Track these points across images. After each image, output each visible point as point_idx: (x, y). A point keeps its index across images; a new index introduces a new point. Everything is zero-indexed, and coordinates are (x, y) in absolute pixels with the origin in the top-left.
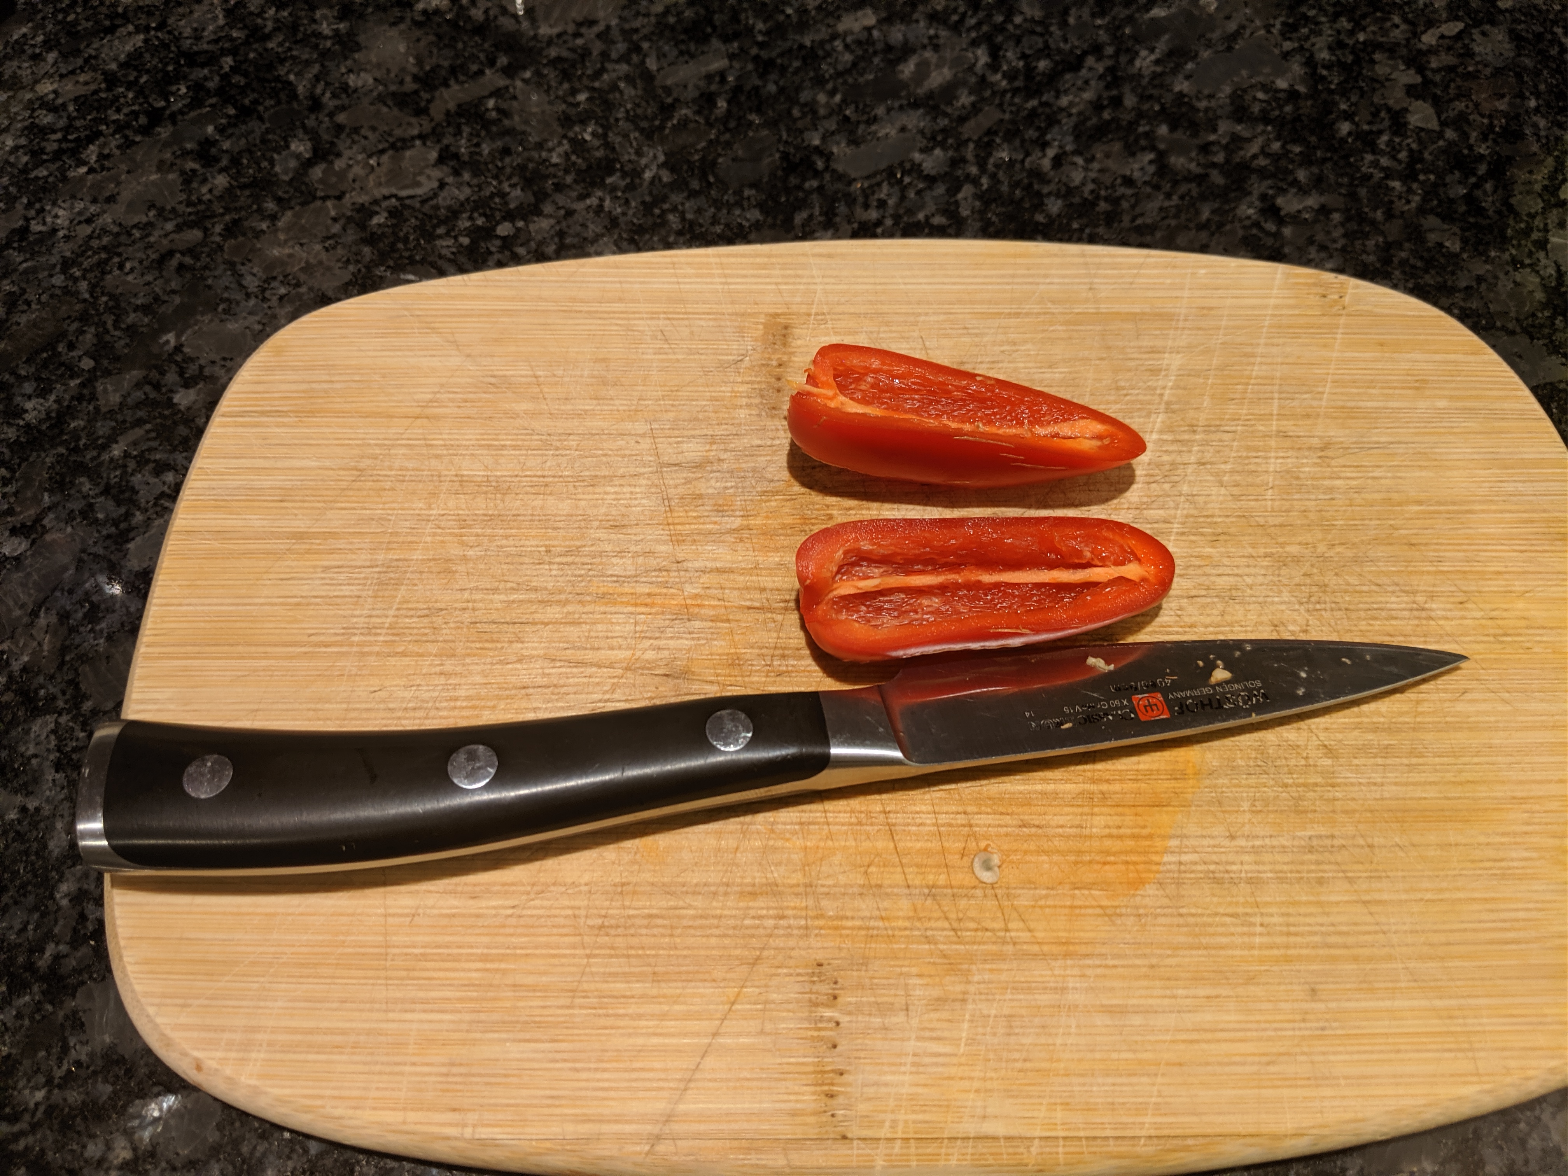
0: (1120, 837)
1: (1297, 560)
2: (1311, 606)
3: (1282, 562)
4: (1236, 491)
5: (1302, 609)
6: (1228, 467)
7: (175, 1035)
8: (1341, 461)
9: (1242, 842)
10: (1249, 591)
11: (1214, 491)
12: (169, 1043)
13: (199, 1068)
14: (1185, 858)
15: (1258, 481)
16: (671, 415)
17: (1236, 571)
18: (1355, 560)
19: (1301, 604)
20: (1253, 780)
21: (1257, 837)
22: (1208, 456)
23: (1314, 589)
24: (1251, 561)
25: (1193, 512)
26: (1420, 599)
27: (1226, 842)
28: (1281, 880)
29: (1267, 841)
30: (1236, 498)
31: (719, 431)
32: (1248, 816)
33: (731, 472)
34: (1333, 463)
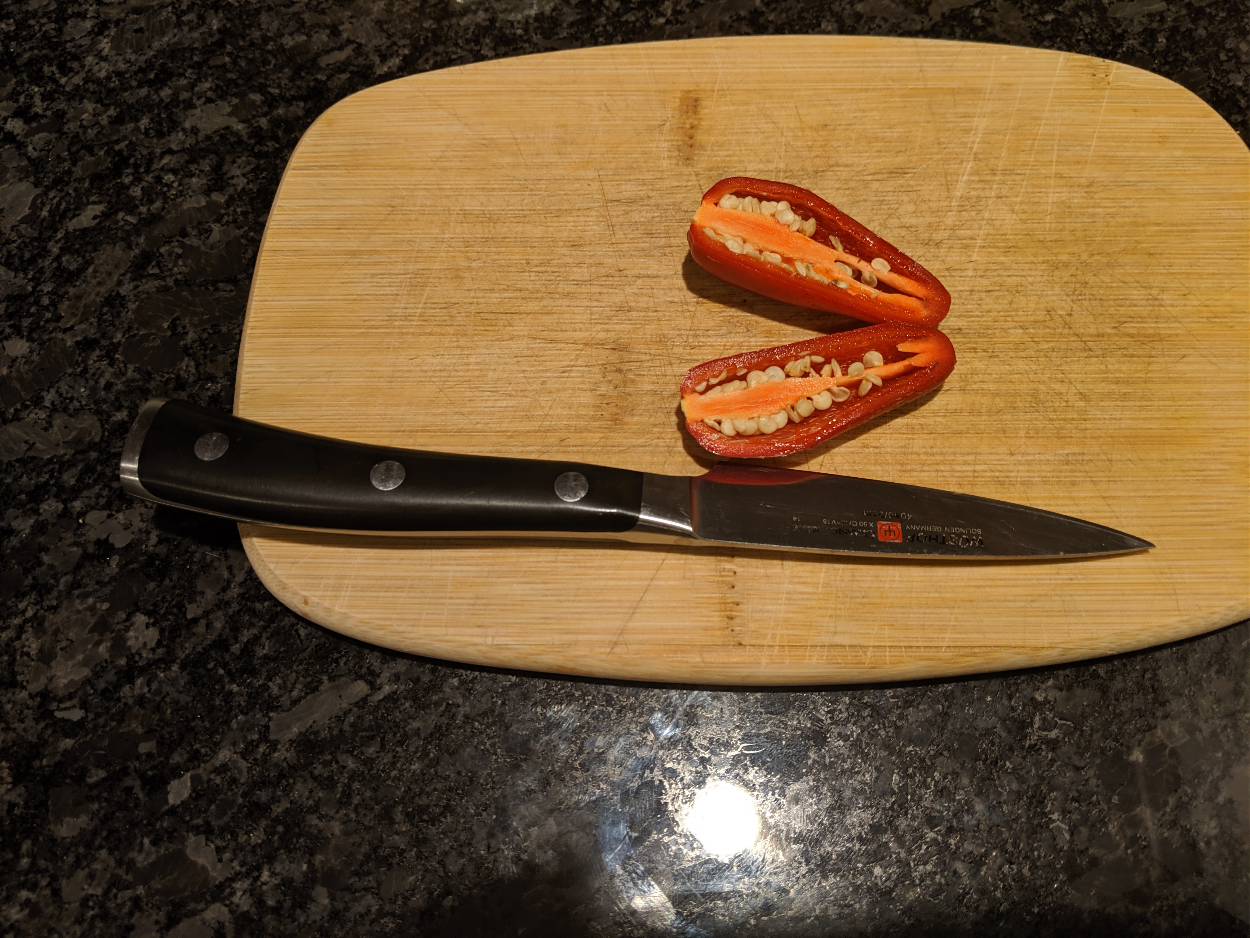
0: (933, 454)
1: (1066, 265)
2: (1075, 298)
3: (1056, 266)
4: (1024, 216)
5: (1068, 299)
6: (1018, 199)
7: (289, 582)
8: (1102, 195)
9: (1019, 458)
10: (1030, 287)
11: (1008, 216)
12: (284, 587)
13: (306, 602)
14: (977, 468)
15: (1040, 209)
16: (613, 165)
17: (1021, 273)
18: (1109, 265)
19: (1068, 295)
20: (1028, 416)
21: (1029, 454)
22: (1004, 192)
23: (1078, 285)
24: (1033, 266)
25: (993, 232)
26: (1155, 292)
27: (1008, 458)
28: (1045, 483)
29: (1037, 457)
30: (1023, 221)
31: (648, 176)
32: (1024, 440)
33: (657, 206)
34: (1096, 196)
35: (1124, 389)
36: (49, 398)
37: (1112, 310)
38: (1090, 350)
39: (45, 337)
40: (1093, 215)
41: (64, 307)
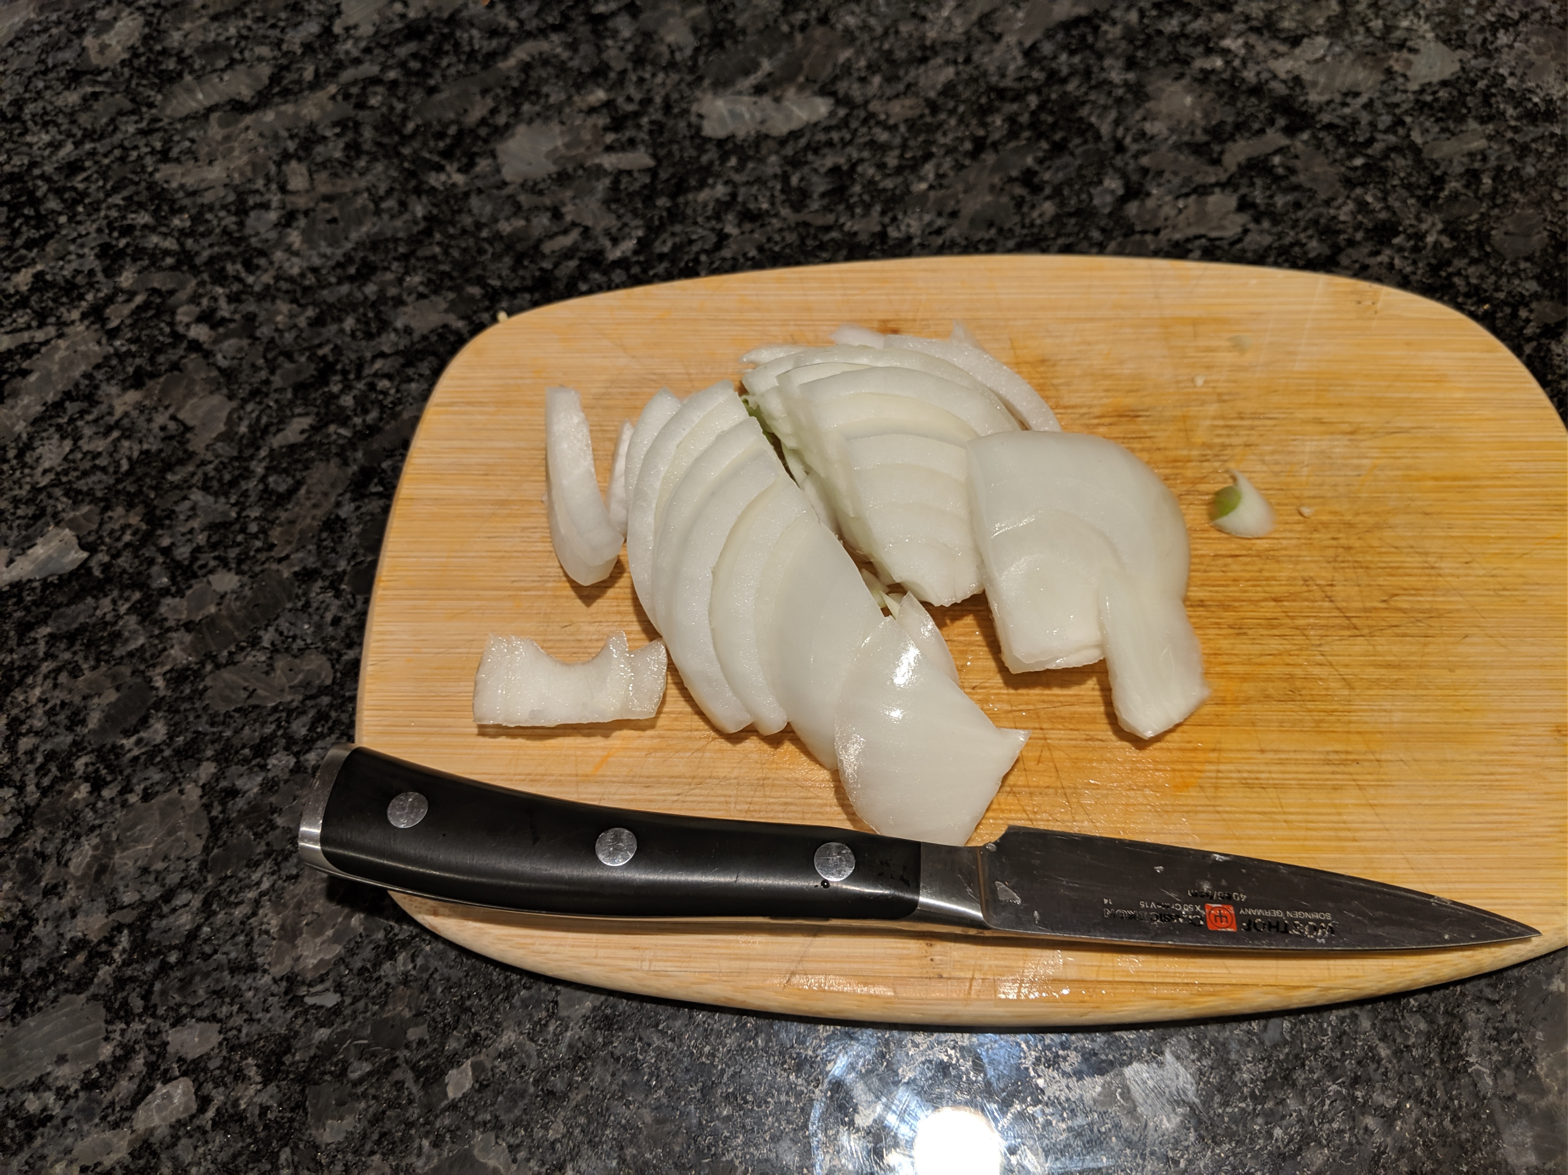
1: (1327, 526)
2: (1337, 565)
5: (1329, 566)
6: (1270, 448)
8: (1369, 443)
9: (1271, 755)
10: (1284, 552)
14: (1222, 767)
15: (1295, 460)
18: (1377, 526)
19: (1328, 562)
21: (1283, 751)
22: (1253, 440)
23: (1340, 550)
26: (1431, 559)
27: (1258, 755)
28: (1302, 786)
29: (1292, 755)
32: (1276, 734)
34: (1362, 444)
35: (1395, 675)
36: (268, 637)
37: (1381, 581)
38: (1356, 628)
39: (257, 569)
40: (1358, 467)
41: (275, 534)
